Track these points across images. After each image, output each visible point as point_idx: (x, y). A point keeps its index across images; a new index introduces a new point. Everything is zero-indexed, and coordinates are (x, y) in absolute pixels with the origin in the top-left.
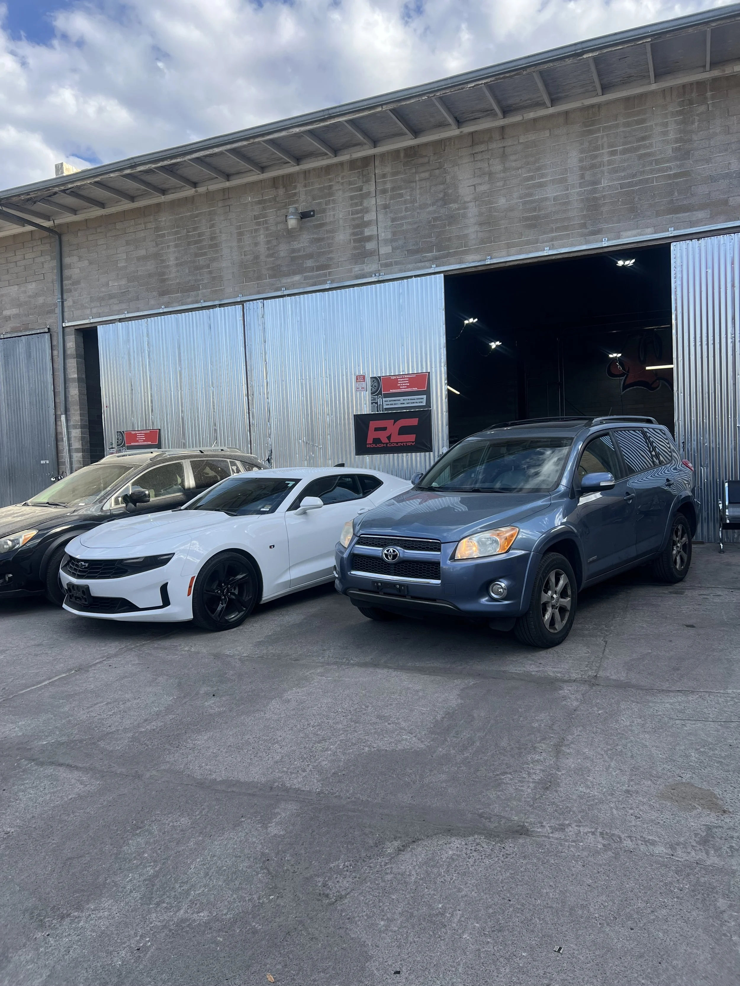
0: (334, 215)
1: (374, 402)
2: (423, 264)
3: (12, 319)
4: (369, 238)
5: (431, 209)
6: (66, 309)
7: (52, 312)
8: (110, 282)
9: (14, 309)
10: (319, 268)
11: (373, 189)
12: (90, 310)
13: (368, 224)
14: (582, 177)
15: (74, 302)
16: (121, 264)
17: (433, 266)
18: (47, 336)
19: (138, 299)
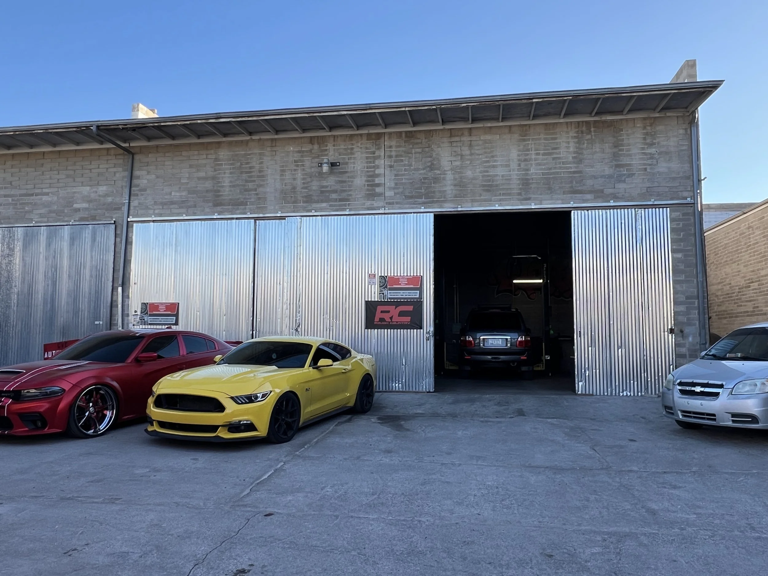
0: (354, 167)
1: (381, 293)
2: (415, 205)
3: (81, 211)
4: (378, 185)
5: (422, 172)
6: (132, 208)
7: (119, 209)
8: (173, 192)
9: (84, 204)
10: (341, 200)
11: (383, 154)
12: (153, 210)
13: (378, 176)
14: (519, 165)
15: (139, 204)
16: (184, 181)
17: (422, 208)
18: (113, 226)
19: (195, 206)
